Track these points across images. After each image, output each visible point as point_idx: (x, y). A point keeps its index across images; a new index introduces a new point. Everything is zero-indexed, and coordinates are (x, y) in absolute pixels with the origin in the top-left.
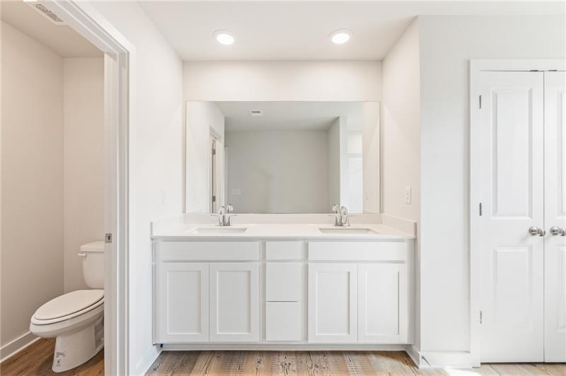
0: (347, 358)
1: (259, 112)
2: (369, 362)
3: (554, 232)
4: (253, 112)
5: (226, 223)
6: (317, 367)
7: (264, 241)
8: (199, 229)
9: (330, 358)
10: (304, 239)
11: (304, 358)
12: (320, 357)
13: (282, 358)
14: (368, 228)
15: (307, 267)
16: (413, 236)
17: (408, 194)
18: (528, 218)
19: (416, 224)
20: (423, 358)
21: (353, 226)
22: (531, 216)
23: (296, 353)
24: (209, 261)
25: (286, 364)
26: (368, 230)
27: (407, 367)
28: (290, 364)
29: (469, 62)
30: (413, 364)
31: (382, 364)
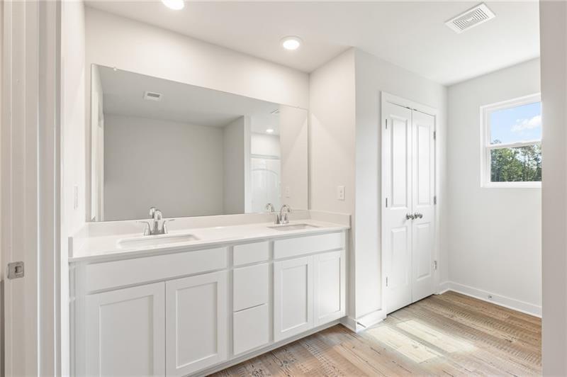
0: (304, 345)
1: (158, 96)
2: (322, 341)
3: (416, 216)
4: (149, 95)
5: (155, 231)
6: (287, 363)
7: (231, 245)
8: (122, 243)
9: (292, 351)
10: (270, 239)
11: (270, 360)
12: (283, 354)
13: (249, 368)
14: (306, 223)
15: (272, 267)
16: (348, 226)
17: (341, 192)
18: (405, 208)
19: (350, 216)
20: (358, 323)
21: (291, 222)
22: (407, 206)
23: (260, 357)
24: (165, 280)
25: (257, 372)
26: (305, 225)
27: (348, 335)
28: (261, 370)
29: (381, 93)
30: (350, 331)
31: (332, 340)
